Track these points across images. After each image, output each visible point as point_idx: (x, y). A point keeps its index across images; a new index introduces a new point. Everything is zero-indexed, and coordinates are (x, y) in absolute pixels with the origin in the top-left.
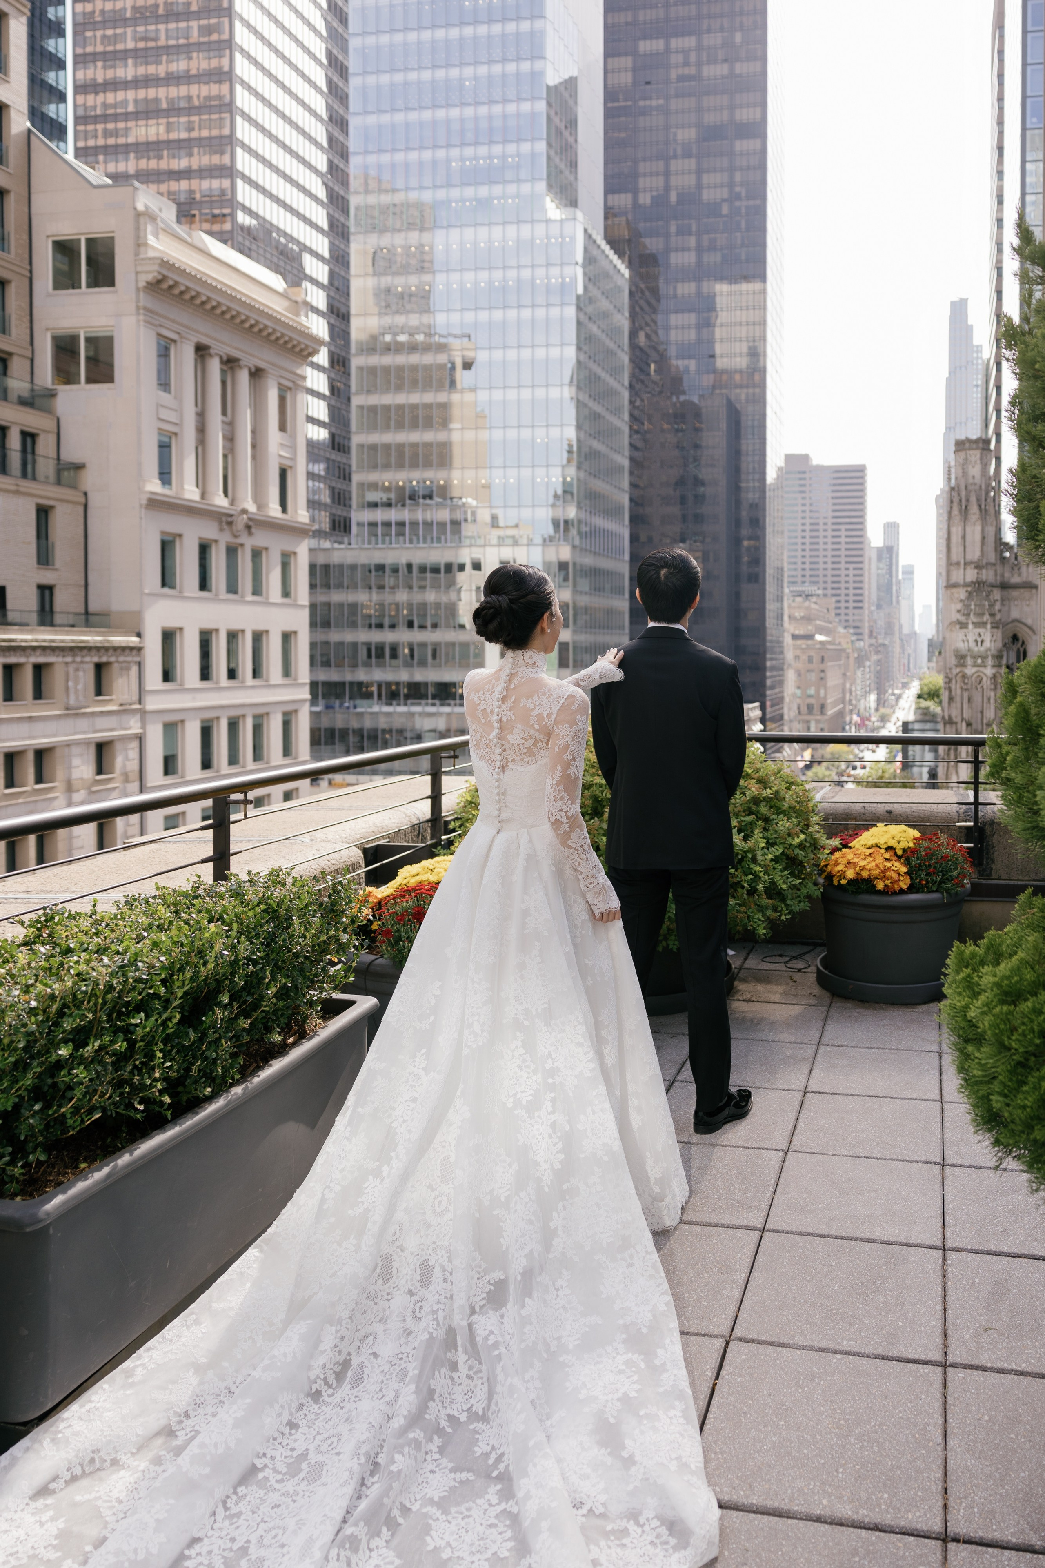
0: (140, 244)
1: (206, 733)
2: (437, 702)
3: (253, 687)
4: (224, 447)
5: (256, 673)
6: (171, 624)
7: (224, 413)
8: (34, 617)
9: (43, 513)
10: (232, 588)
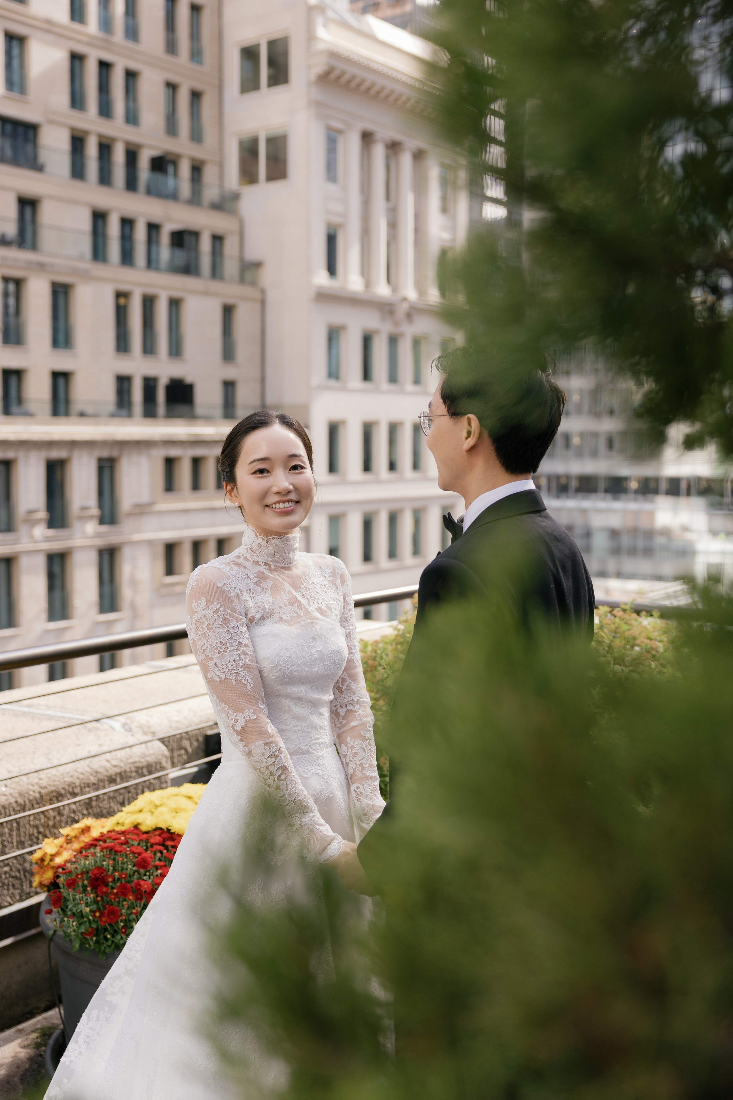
0: (311, 37)
1: (368, 525)
2: (609, 496)
3: (412, 481)
4: (388, 235)
5: (416, 466)
6: (336, 416)
7: (388, 198)
8: (219, 411)
9: (228, 311)
10: (393, 378)
